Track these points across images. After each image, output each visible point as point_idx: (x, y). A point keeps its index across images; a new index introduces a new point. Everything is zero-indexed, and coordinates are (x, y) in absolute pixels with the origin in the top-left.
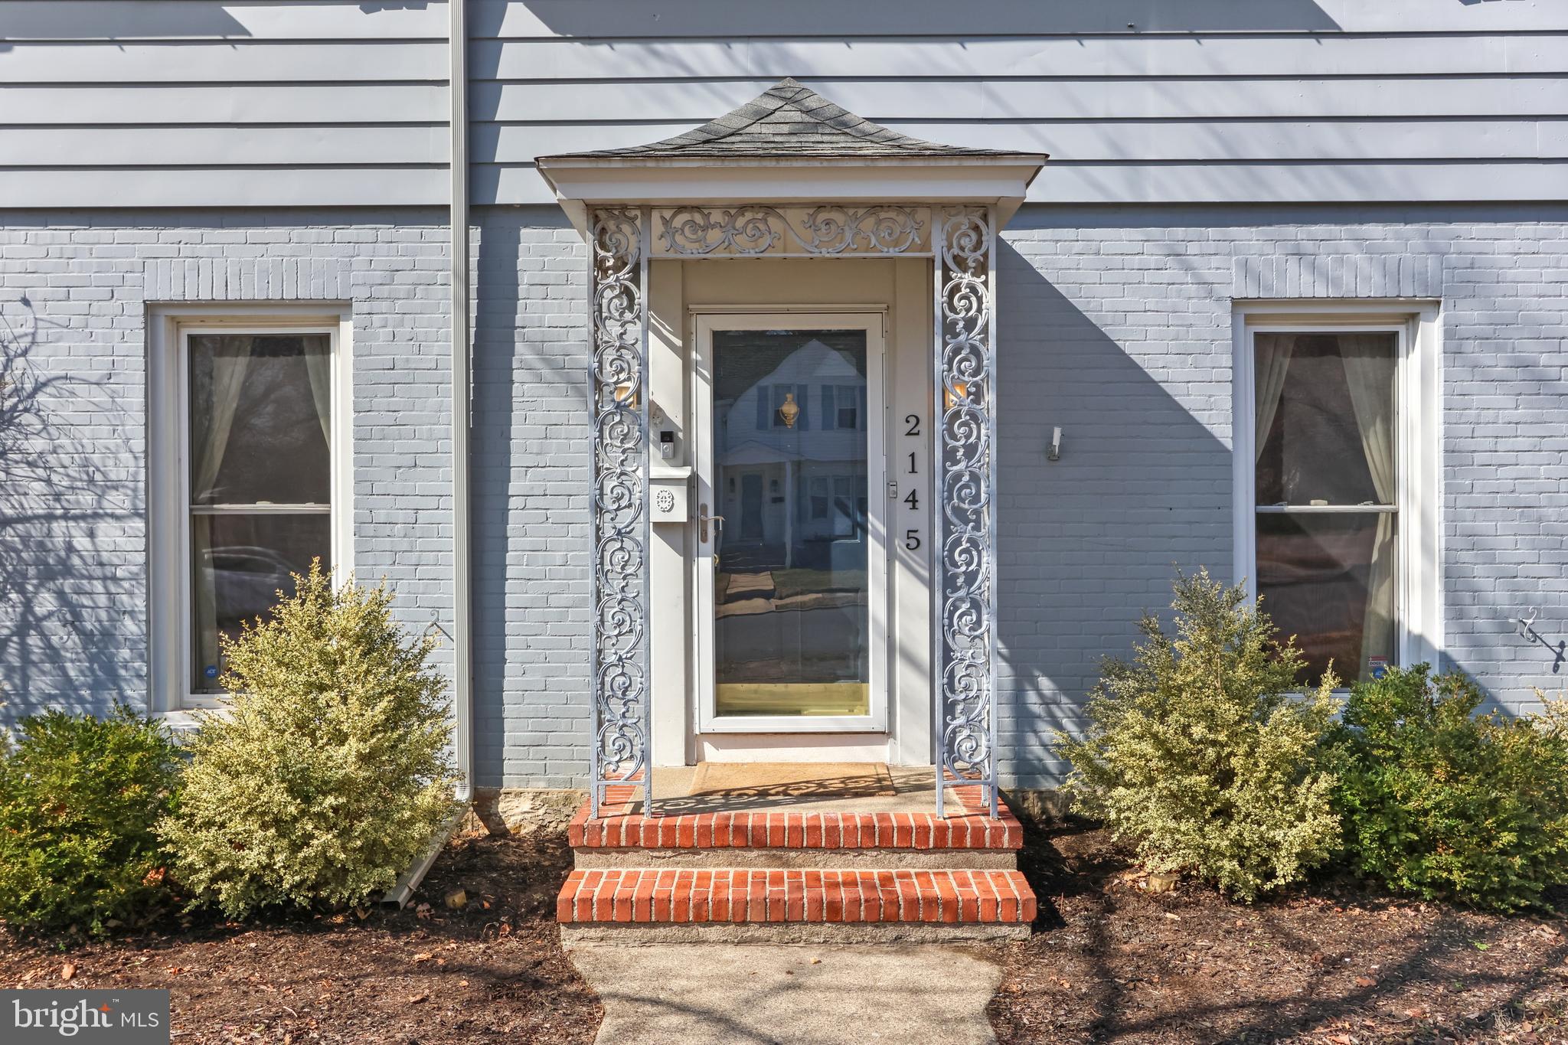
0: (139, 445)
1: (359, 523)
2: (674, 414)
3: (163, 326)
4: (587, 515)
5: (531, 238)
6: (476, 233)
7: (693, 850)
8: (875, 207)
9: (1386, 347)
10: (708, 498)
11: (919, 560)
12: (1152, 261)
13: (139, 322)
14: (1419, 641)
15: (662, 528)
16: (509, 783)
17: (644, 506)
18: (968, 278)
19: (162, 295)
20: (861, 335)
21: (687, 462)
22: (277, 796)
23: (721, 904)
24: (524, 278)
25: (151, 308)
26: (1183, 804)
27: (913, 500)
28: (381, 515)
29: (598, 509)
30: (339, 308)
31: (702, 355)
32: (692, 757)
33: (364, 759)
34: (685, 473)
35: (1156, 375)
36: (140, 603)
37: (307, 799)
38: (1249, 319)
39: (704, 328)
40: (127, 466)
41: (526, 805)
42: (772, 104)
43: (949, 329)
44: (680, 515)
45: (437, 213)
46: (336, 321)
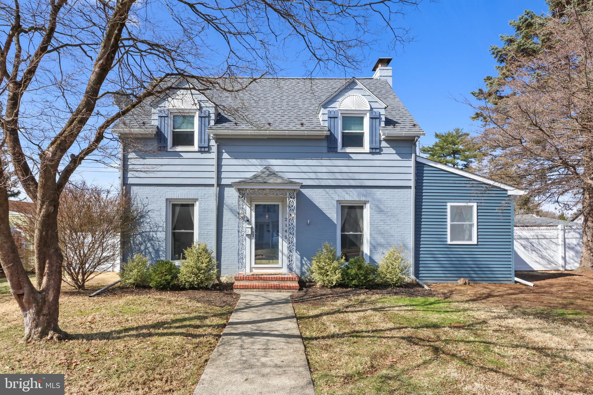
0: (164, 220)
1: (199, 233)
2: (249, 218)
3: (168, 202)
4: (237, 232)
5: (227, 189)
6: (218, 188)
7: (252, 280)
8: (279, 189)
9: (362, 208)
10: (254, 230)
11: (286, 240)
12: (324, 194)
13: (165, 202)
14: (366, 254)
15: (247, 235)
16: (222, 275)
17: (245, 232)
18: (292, 200)
19: (168, 197)
20: (278, 205)
21: (251, 225)
22: (195, 270)
23: (256, 286)
24: (225, 196)
25: (167, 199)
26: (321, 274)
27: (286, 231)
28: (202, 232)
29: (239, 231)
30: (196, 200)
31: (253, 208)
32: (251, 271)
33: (206, 266)
34: (250, 226)
35: (325, 212)
36: (164, 245)
37: (199, 271)
38: (340, 203)
39: (254, 204)
40: (163, 224)
41: (224, 278)
42: (265, 170)
43: (289, 207)
44: (250, 233)
45: (212, 185)
46: (196, 202)
